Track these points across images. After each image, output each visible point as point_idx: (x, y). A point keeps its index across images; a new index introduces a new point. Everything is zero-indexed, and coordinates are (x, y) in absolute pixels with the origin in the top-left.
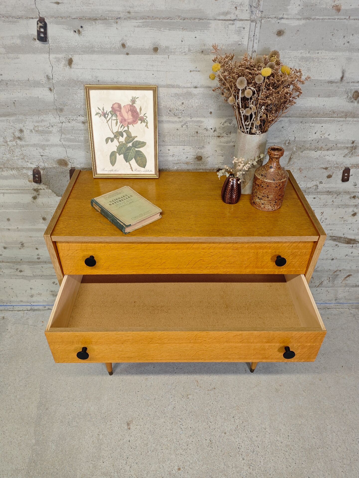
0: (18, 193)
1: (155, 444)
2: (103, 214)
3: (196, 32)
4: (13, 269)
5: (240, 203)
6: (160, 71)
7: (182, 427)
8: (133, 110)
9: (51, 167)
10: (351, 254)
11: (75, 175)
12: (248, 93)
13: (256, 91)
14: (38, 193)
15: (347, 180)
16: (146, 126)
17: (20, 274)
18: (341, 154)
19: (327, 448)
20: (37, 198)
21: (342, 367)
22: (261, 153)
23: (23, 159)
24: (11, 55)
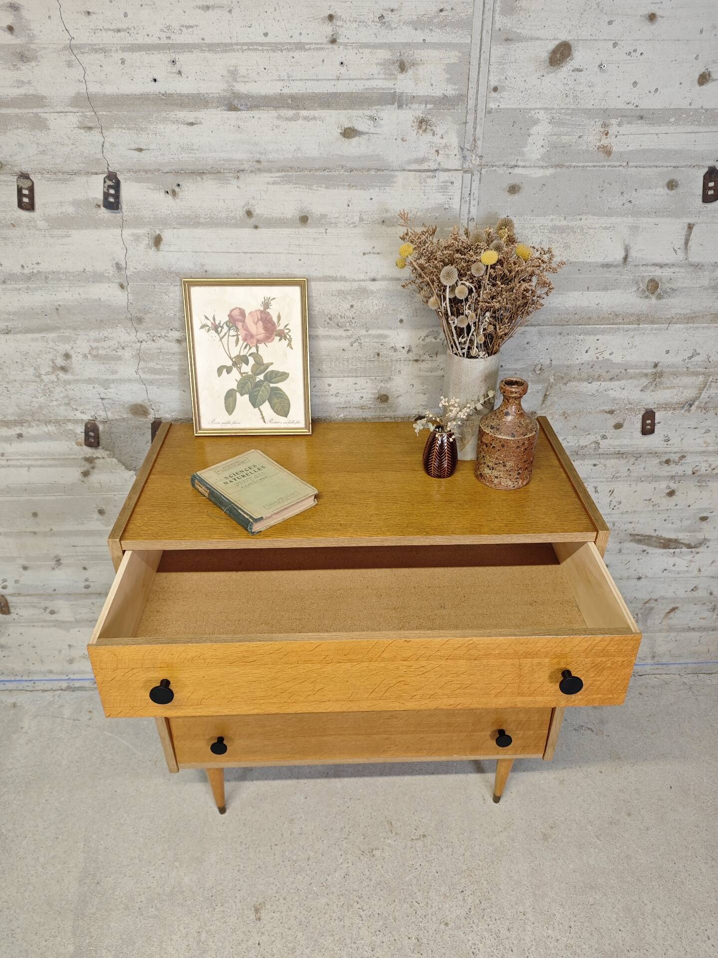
0: (56, 466)
1: (309, 950)
2: (213, 499)
3: (372, 190)
4: (40, 608)
5: (458, 476)
6: (312, 254)
7: (362, 913)
8: (266, 318)
9: (118, 417)
10: (673, 568)
11: (161, 432)
12: (461, 292)
13: (474, 289)
14: (91, 465)
15: (652, 431)
16: (289, 345)
17: (51, 619)
18: (636, 386)
19: (645, 951)
20: (89, 474)
21: (671, 787)
22: (488, 389)
23: (68, 404)
24: (57, 232)
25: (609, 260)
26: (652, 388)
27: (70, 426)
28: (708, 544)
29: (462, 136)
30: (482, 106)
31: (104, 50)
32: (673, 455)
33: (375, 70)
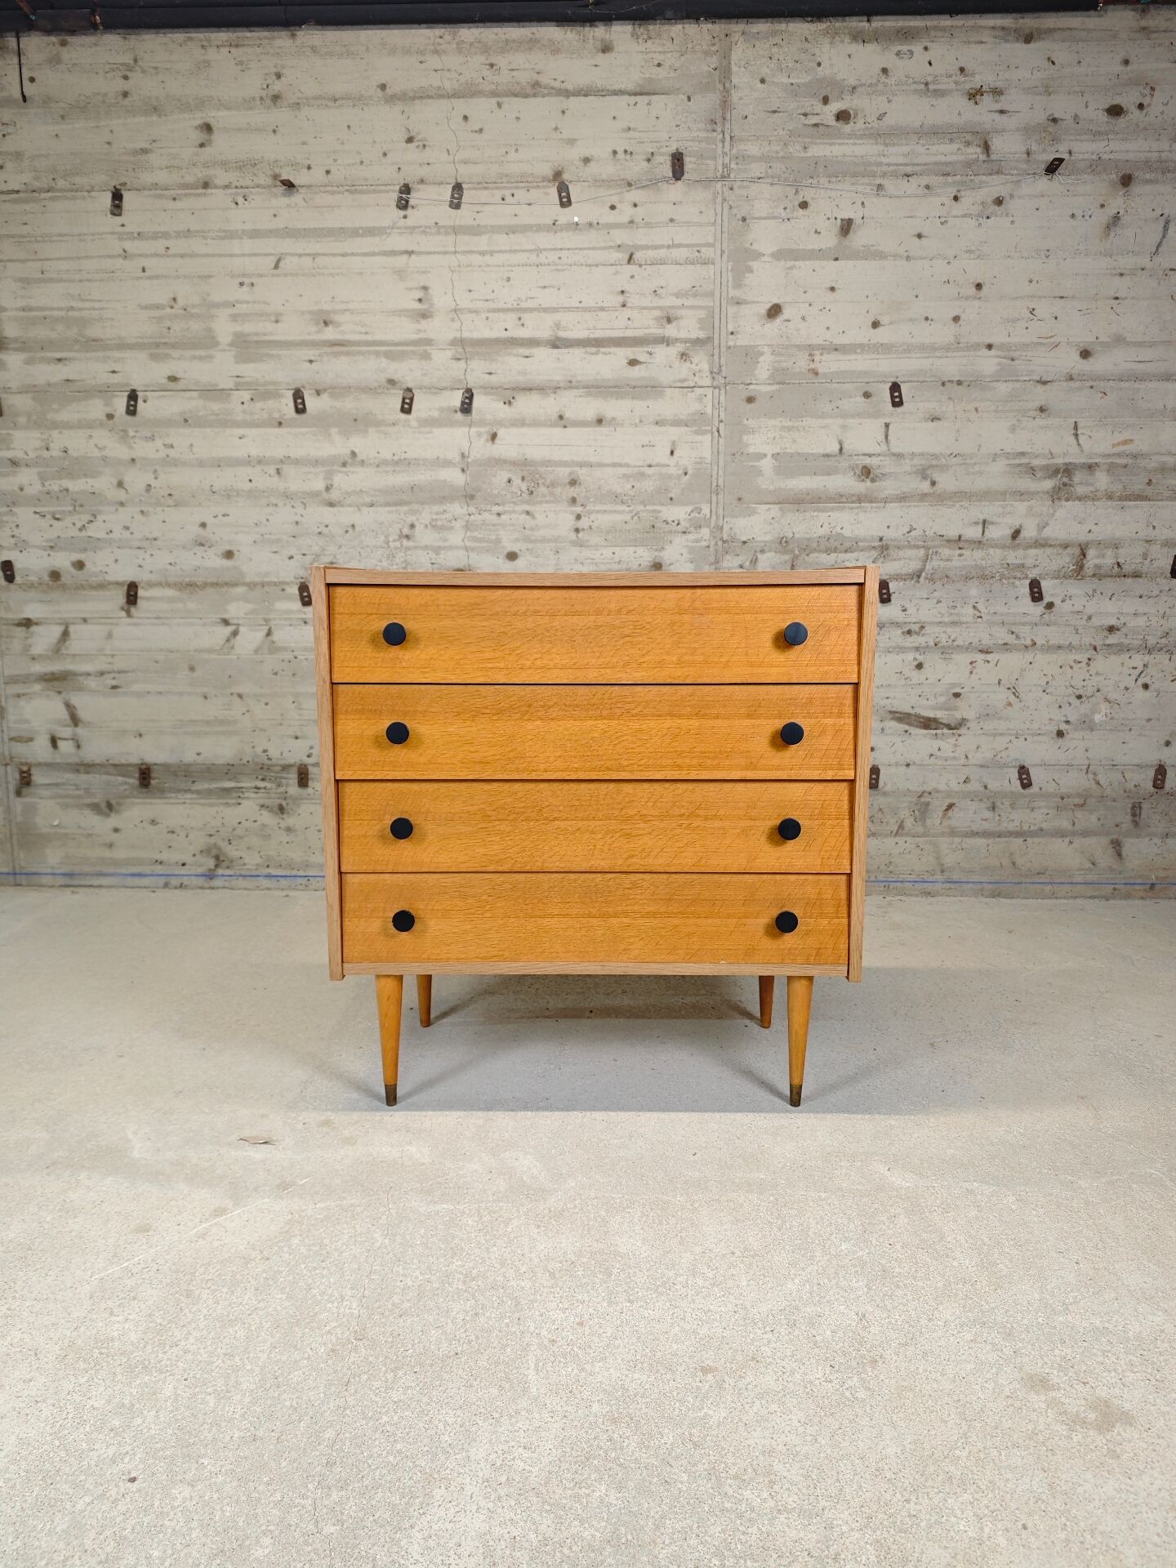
3: (648, 401)
10: (938, 753)
15: (890, 601)
24: (423, 429)
25: (828, 451)
26: (882, 559)
28: (968, 725)
29: (711, 364)
30: (723, 344)
31: (476, 312)
32: (912, 625)
33: (651, 322)
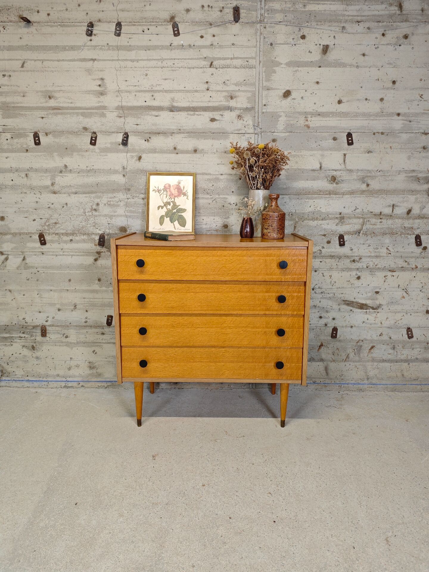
0: (83, 255)
1: (180, 469)
3: (221, 141)
4: (61, 334)
6: (198, 164)
8: (179, 188)
9: (114, 233)
10: (367, 321)
13: (257, 160)
14: (99, 256)
15: (344, 245)
16: (187, 198)
17: (65, 341)
18: (334, 223)
20: (97, 260)
22: (266, 203)
23: (94, 226)
24: (102, 154)
25: (314, 168)
26: (340, 224)
27: (93, 236)
28: (382, 307)
29: (254, 121)
30: (260, 111)
31: (129, 92)
32: (356, 257)
33: (222, 99)
